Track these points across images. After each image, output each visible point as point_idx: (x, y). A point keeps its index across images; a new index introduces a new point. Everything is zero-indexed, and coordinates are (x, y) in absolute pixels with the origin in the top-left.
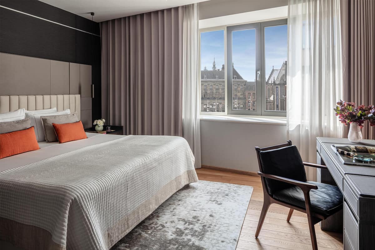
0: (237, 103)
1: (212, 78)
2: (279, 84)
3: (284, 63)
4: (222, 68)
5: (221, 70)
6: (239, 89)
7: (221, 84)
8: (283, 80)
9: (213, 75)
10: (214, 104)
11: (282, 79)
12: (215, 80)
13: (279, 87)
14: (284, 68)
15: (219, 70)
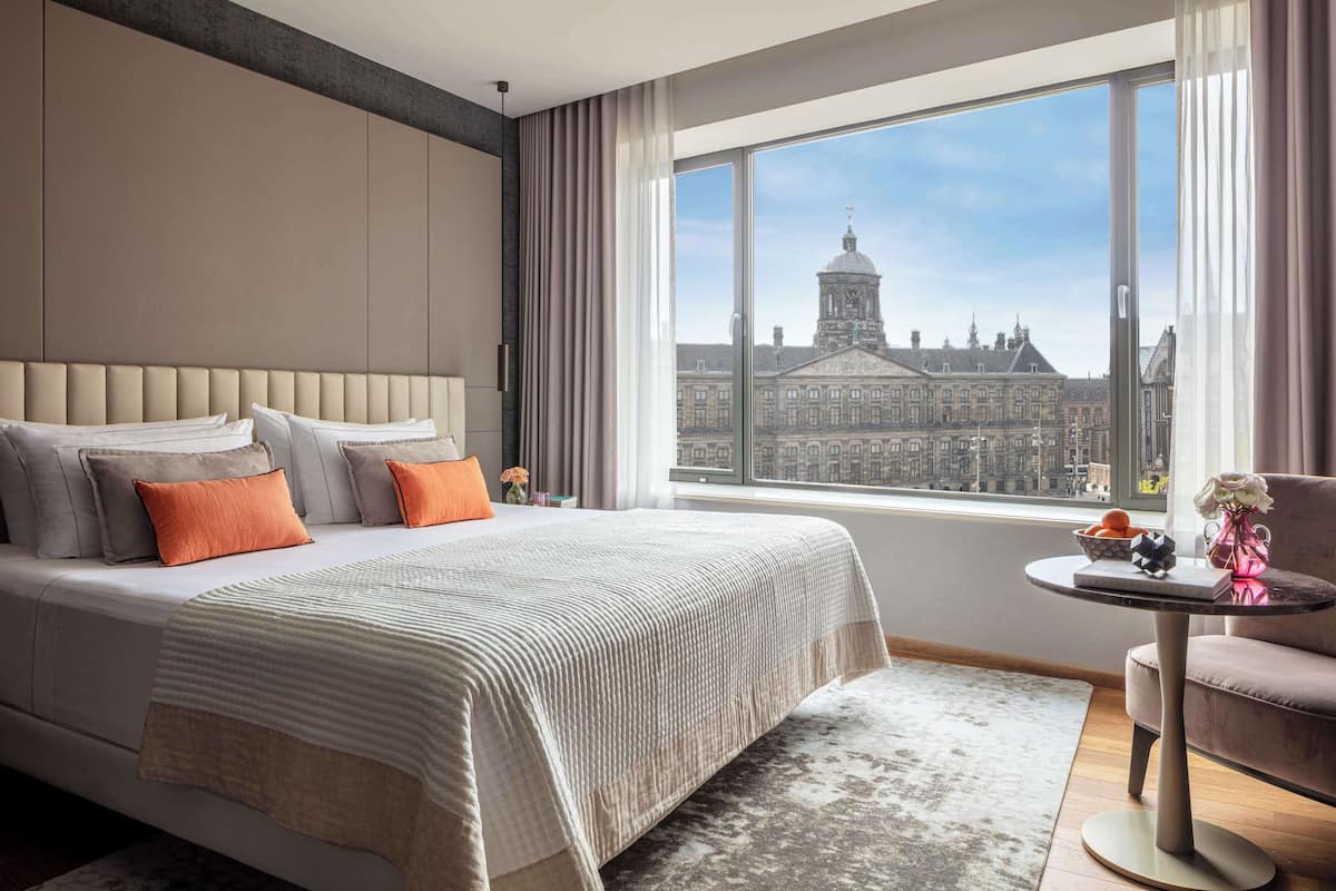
0: (1039, 435)
1: (968, 370)
2: (1152, 385)
3: (1165, 331)
4: (997, 343)
5: (992, 346)
6: (1045, 398)
7: (994, 386)
8: (1164, 375)
9: (971, 361)
10: (974, 439)
11: (1160, 371)
12: (975, 374)
13: (1153, 391)
14: (1166, 344)
15: (986, 347)
